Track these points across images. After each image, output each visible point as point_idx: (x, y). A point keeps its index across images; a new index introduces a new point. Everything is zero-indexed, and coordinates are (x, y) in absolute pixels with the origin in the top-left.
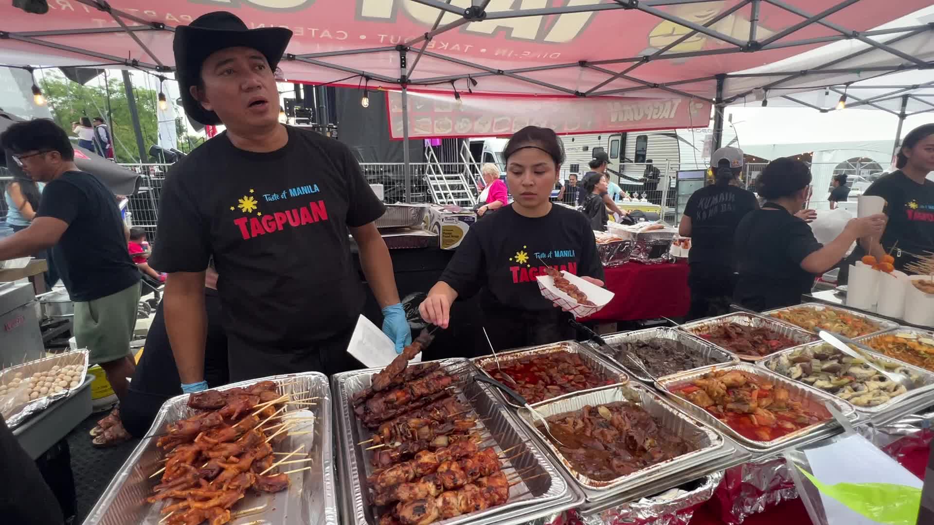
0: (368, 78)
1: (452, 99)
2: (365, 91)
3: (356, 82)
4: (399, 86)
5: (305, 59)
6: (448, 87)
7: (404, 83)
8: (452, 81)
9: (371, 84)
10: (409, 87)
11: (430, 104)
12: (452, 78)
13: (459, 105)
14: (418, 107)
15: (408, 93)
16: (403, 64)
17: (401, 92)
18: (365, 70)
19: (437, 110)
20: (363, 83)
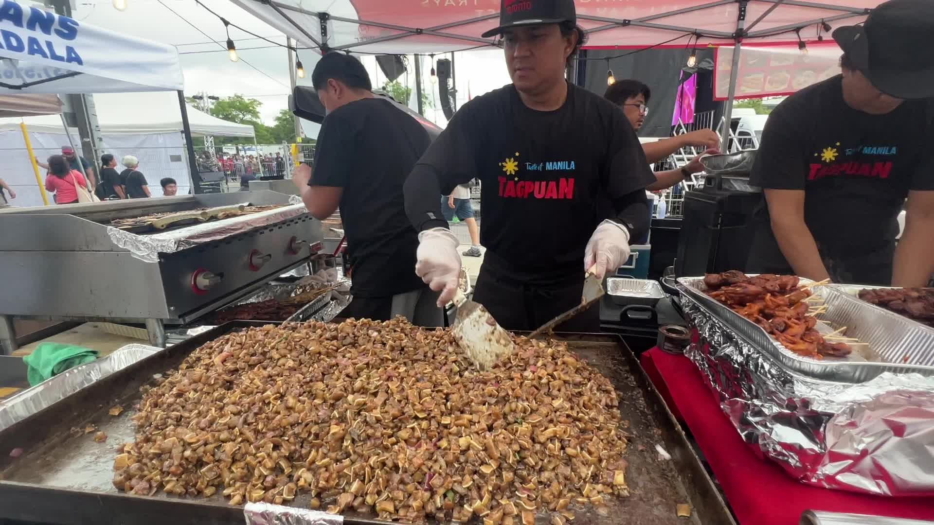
0: (699, 35)
1: (795, 51)
2: (693, 50)
3: (684, 41)
4: (732, 41)
5: (641, 24)
6: (792, 37)
7: (739, 36)
8: (797, 30)
9: (702, 41)
10: (745, 41)
11: (767, 58)
12: (797, 26)
13: (804, 56)
14: (751, 62)
15: (742, 48)
16: (741, 16)
17: (733, 47)
18: (697, 28)
19: (773, 64)
20: (693, 42)
